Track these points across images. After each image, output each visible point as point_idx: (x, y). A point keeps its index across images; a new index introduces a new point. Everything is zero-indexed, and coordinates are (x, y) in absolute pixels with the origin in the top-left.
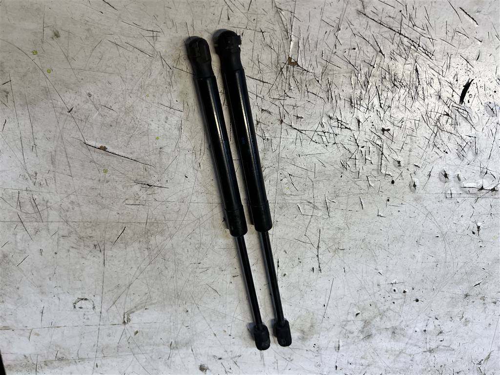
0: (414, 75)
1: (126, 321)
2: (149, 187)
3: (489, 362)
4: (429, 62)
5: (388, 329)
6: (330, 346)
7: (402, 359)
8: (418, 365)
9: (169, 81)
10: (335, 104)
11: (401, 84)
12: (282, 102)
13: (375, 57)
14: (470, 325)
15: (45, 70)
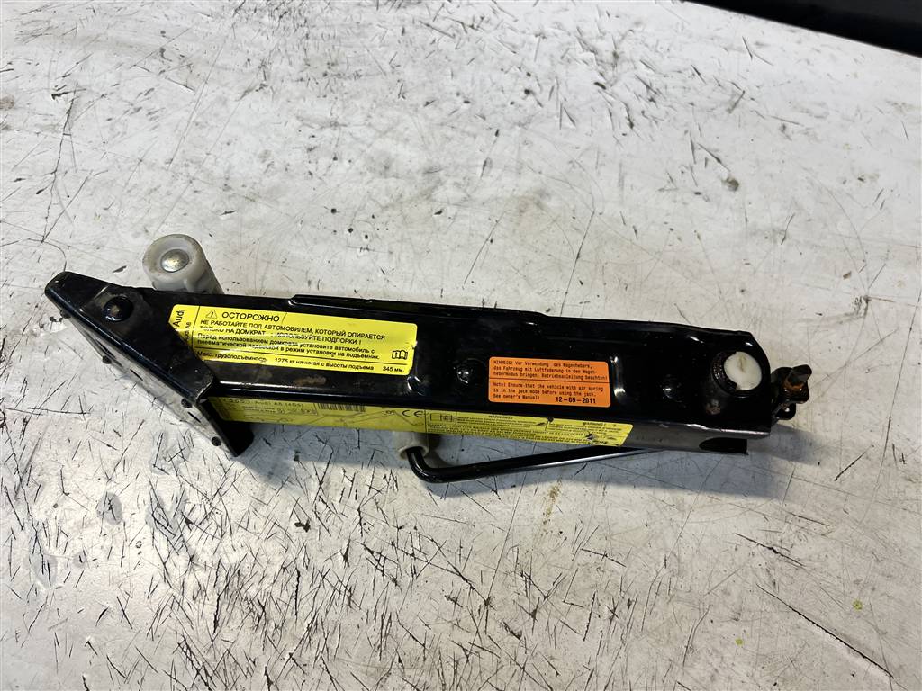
0: (224, 614)
1: (864, 301)
2: (775, 548)
3: (247, 84)
4: (191, 633)
5: (393, 176)
6: (500, 171)
7: (384, 121)
8: (362, 108)
10: (379, 605)
11: (251, 605)
12: (477, 642)
13: (283, 675)
14: (260, 151)
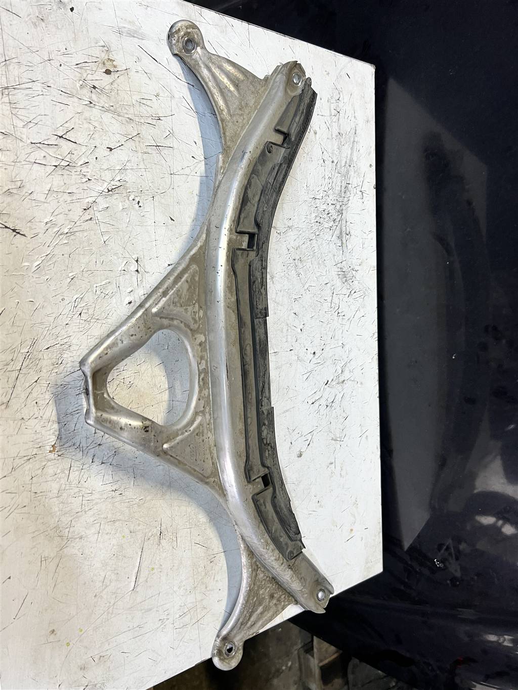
4: (40, 341)
9: (78, 539)
12: (84, 448)
13: (41, 385)
15: (81, 633)
